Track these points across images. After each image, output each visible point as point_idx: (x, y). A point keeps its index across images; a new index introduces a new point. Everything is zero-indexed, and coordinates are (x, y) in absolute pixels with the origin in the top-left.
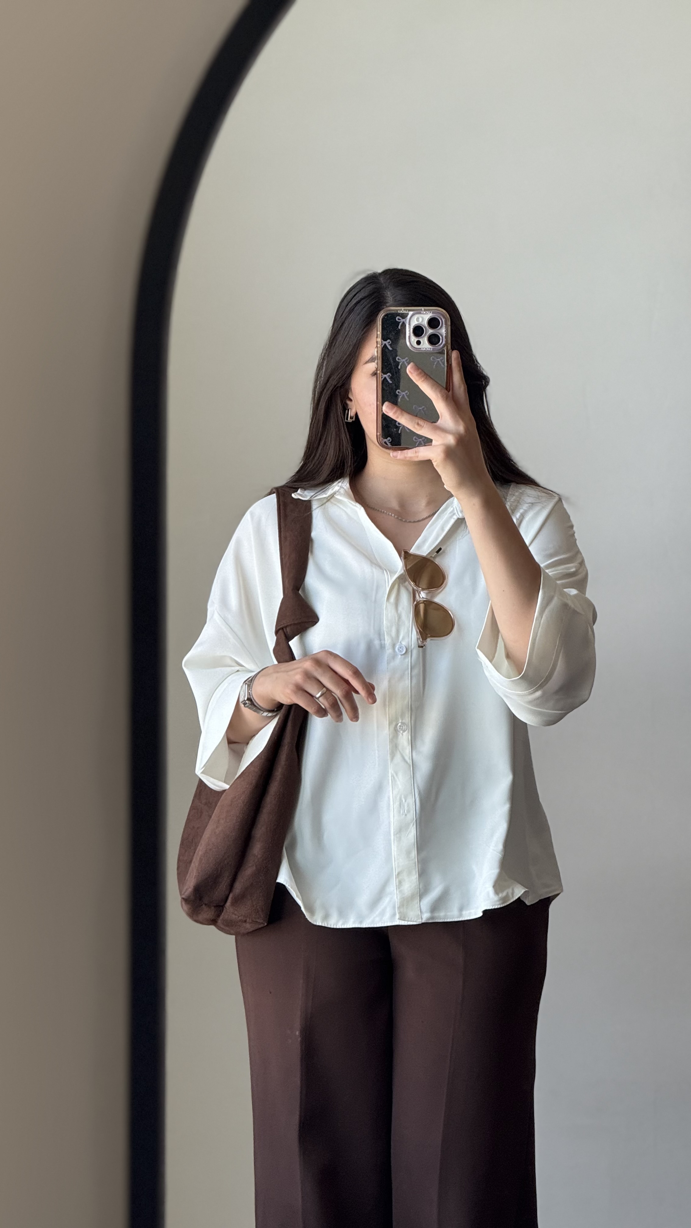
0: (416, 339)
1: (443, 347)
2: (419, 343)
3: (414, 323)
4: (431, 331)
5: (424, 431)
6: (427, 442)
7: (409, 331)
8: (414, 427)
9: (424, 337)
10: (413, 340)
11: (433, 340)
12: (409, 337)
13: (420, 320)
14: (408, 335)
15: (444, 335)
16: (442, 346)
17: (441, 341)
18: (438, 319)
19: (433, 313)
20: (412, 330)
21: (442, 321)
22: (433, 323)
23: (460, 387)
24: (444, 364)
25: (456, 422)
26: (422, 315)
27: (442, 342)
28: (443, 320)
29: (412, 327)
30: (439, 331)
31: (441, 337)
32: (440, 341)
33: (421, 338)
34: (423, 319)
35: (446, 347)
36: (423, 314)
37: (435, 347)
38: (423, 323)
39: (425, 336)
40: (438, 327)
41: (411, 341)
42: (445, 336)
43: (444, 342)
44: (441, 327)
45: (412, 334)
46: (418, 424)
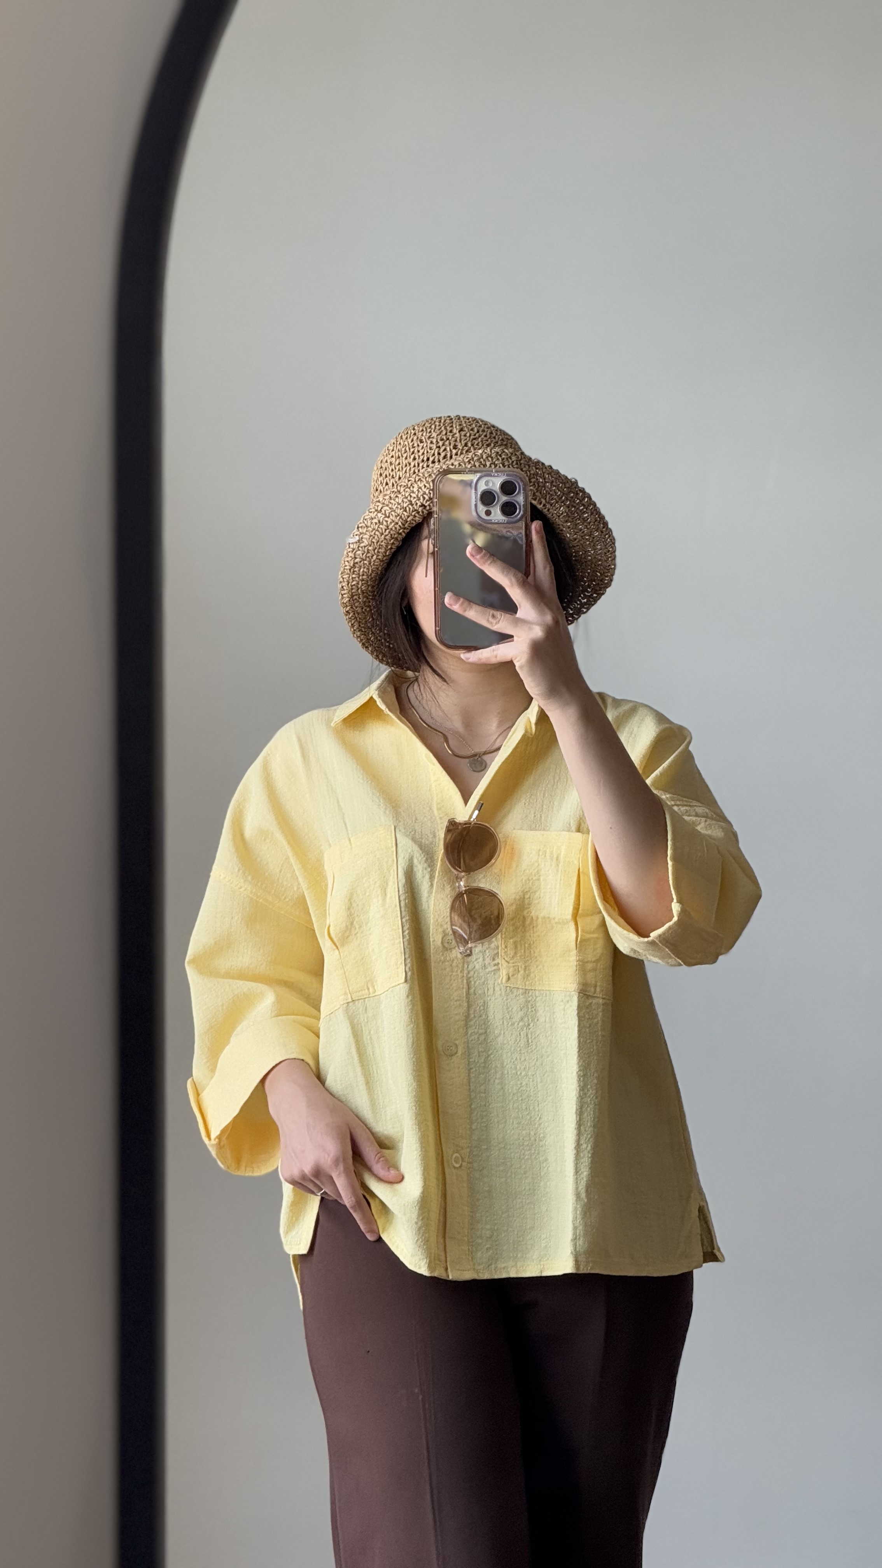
0: (485, 509)
1: (521, 519)
2: (488, 513)
3: (482, 487)
4: (504, 499)
5: (501, 623)
6: (505, 638)
7: (476, 498)
8: (488, 621)
9: (494, 506)
10: (481, 509)
11: (508, 509)
12: (476, 505)
13: (491, 485)
14: (475, 503)
15: (522, 503)
16: (519, 516)
17: (518, 510)
18: (512, 482)
19: (507, 475)
20: (479, 496)
21: (519, 485)
22: (508, 488)
23: (545, 568)
24: (522, 540)
25: (541, 613)
26: (493, 479)
27: (519, 513)
28: (521, 484)
29: (479, 493)
30: (515, 498)
31: (518, 506)
32: (516, 512)
33: (492, 507)
34: (493, 483)
35: (524, 519)
36: (494, 476)
37: (511, 519)
38: (494, 489)
39: (496, 504)
40: (512, 494)
41: (478, 511)
42: (523, 505)
43: (522, 513)
44: (517, 494)
45: (479, 503)
46: (493, 616)
